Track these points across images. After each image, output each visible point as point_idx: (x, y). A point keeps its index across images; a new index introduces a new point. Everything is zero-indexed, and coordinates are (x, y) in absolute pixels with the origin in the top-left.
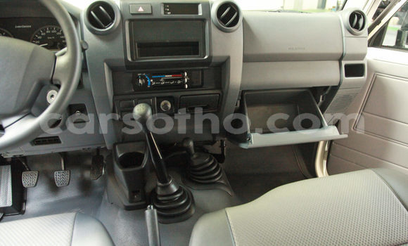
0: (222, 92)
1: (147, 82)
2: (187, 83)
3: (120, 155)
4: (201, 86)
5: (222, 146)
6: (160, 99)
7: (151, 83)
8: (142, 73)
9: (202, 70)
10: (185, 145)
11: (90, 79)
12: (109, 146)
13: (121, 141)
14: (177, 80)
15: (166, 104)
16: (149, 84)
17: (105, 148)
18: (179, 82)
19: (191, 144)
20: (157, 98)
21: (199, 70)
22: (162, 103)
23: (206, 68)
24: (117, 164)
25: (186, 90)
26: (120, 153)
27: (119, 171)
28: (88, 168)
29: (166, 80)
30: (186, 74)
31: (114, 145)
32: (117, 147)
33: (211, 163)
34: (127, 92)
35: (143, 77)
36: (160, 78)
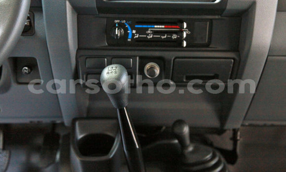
0: (239, 56)
1: (126, 34)
2: (186, 39)
3: (80, 136)
4: (207, 45)
5: (234, 139)
6: (144, 60)
7: (133, 35)
8: (120, 19)
9: (211, 20)
10: (177, 130)
11: (45, 23)
12: (67, 121)
13: (85, 115)
14: (171, 33)
15: (152, 68)
16: (130, 36)
17: (62, 124)
18: (174, 37)
19: (186, 130)
20: (141, 58)
21: (206, 20)
22: (148, 66)
23: (217, 17)
24: (75, 149)
25: (184, 49)
26: (81, 133)
27: (76, 160)
28: (38, 149)
29: (155, 33)
30: (185, 25)
31: (74, 121)
32: (77, 124)
33: (213, 162)
34: (97, 46)
35: (121, 26)
36: (147, 29)
